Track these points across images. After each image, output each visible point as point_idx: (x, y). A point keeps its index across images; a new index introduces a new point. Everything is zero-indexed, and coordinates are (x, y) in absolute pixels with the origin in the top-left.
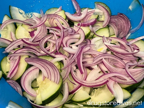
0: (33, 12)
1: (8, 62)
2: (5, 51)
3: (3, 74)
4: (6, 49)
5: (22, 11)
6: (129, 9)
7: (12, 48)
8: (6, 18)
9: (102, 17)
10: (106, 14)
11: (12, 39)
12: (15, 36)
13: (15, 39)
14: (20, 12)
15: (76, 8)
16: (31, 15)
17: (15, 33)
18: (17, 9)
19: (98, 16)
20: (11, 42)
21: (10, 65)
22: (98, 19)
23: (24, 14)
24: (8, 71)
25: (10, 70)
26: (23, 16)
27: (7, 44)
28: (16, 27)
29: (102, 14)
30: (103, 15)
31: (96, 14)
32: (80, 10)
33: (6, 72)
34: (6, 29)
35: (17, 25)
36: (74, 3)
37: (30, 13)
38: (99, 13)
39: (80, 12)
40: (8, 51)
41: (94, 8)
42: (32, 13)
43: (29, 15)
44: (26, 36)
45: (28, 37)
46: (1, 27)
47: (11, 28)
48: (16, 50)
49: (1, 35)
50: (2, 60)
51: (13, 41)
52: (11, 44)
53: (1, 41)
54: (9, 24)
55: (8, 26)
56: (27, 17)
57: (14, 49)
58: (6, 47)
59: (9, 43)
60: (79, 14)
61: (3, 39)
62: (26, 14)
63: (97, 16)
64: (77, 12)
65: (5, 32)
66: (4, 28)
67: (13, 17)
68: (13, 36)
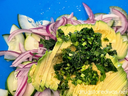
0: (43, 19)
1: (16, 79)
2: (12, 65)
3: (9, 94)
4: (13, 63)
5: (31, 19)
7: (20, 61)
8: (14, 29)
9: (118, 23)
10: (123, 19)
11: (20, 50)
12: (24, 47)
13: (23, 51)
15: (89, 14)
16: (41, 23)
17: (24, 44)
19: (114, 22)
20: (20, 54)
21: (18, 82)
22: (114, 25)
23: (34, 23)
24: (15, 90)
25: (18, 89)
26: (33, 25)
27: (15, 57)
28: (25, 37)
29: (118, 19)
30: (119, 20)
31: (112, 20)
32: (93, 17)
33: (12, 91)
34: (14, 40)
35: (26, 34)
37: (39, 21)
38: (115, 18)
39: (93, 18)
40: (15, 66)
41: (109, 13)
42: (42, 21)
43: (38, 23)
44: (36, 47)
45: (38, 48)
46: (9, 38)
47: (19, 38)
48: (25, 64)
49: (8, 47)
50: (8, 76)
51: (22, 53)
52: (19, 57)
53: (8, 54)
54: (18, 34)
55: (16, 37)
56: (37, 25)
57: (23, 63)
58: (14, 60)
59: (17, 55)
60: (92, 21)
61: (10, 52)
62: (36, 22)
63: (112, 21)
64: (91, 18)
65: (13, 43)
66: (12, 39)
67: (21, 26)
68: (22, 47)
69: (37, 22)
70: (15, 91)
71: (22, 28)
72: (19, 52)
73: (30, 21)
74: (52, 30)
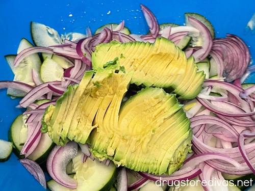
0: (73, 31)
1: (25, 126)
2: (19, 104)
3: (13, 148)
4: (21, 102)
5: (52, 31)
6: (249, 27)
7: (33, 99)
8: (24, 46)
9: (197, 41)
10: (205, 35)
11: (34, 82)
12: (40, 77)
13: (38, 83)
14: (49, 34)
15: (150, 25)
16: (68, 37)
17: (39, 72)
18: (44, 26)
19: (191, 39)
20: (32, 88)
21: (27, 131)
22: (191, 45)
23: (57, 36)
24: (22, 142)
25: (27, 141)
26: (56, 40)
27: (24, 92)
28: (42, 60)
29: (198, 35)
30: (199, 37)
31: (188, 35)
32: (158, 29)
33: (19, 144)
34: (23, 65)
35: (44, 56)
36: (146, 15)
37: (67, 34)
38: (192, 33)
39: (157, 31)
40: (25, 106)
41: (184, 24)
42: (71, 33)
43: (65, 37)
44: (59, 77)
45: (62, 79)
46: (15, 61)
47: (32, 61)
48: (40, 103)
49: (14, 75)
50: (13, 121)
51: (36, 86)
52: (31, 92)
53: (14, 87)
54: (30, 55)
55: (27, 59)
56: (63, 40)
57: (36, 101)
58: (22, 98)
59: (28, 90)
60: (155, 36)
61: (17, 84)
62: (60, 36)
63: (188, 38)
64: (153, 31)
65: (22, 69)
66: (21, 63)
67: (36, 42)
68: (36, 76)
69: (62, 35)
70: (22, 144)
71: (38, 45)
72: (32, 84)
73: (51, 33)
74: (85, 49)
